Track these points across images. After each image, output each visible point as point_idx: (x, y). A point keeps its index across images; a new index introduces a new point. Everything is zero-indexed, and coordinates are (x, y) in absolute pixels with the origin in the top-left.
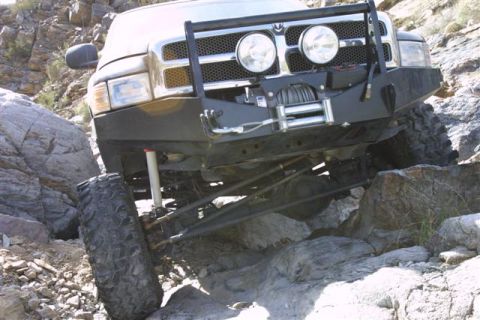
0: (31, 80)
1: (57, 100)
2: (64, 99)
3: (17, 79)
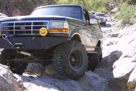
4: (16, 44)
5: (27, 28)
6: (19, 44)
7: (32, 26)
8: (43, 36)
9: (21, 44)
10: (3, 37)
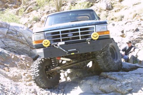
0: (17, 4)
1: (24, 11)
2: (26, 11)
3: (13, 3)
4: (69, 50)
5: (74, 34)
6: (73, 50)
7: (79, 32)
8: (94, 40)
9: (75, 49)
10: (55, 46)
